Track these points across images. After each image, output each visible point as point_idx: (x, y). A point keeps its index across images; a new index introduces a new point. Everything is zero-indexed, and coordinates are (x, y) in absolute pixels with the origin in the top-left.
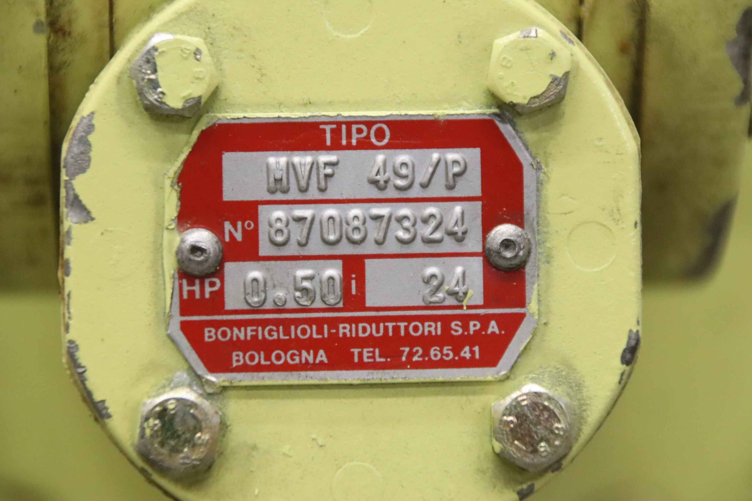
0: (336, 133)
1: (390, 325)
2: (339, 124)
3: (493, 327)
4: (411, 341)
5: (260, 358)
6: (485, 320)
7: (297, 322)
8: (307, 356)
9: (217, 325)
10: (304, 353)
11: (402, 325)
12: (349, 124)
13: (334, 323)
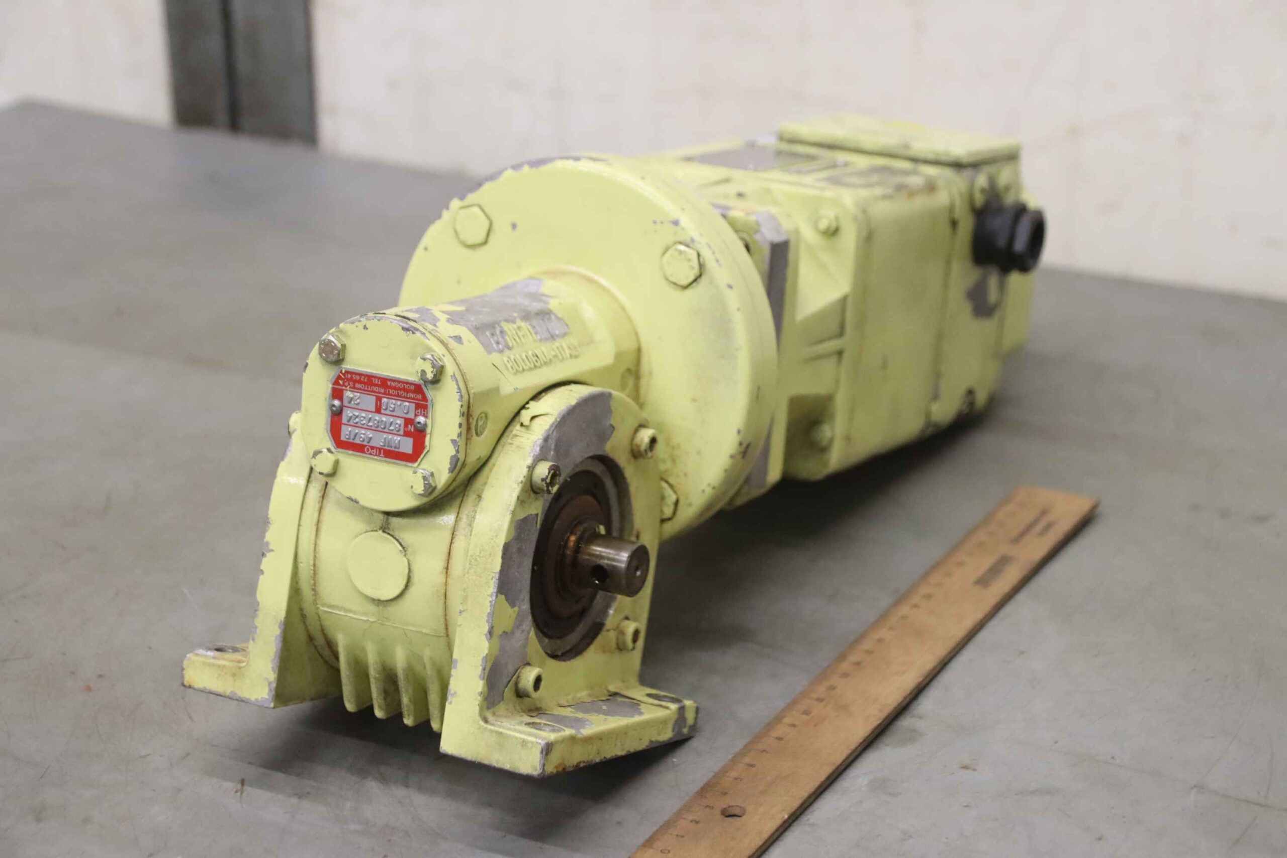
0: (380, 452)
1: (369, 389)
2: (379, 456)
3: (341, 382)
4: (365, 383)
5: (406, 386)
6: (343, 385)
7: (395, 396)
8: (393, 384)
9: (417, 399)
10: (394, 385)
11: (366, 389)
12: (376, 455)
13: (385, 393)
